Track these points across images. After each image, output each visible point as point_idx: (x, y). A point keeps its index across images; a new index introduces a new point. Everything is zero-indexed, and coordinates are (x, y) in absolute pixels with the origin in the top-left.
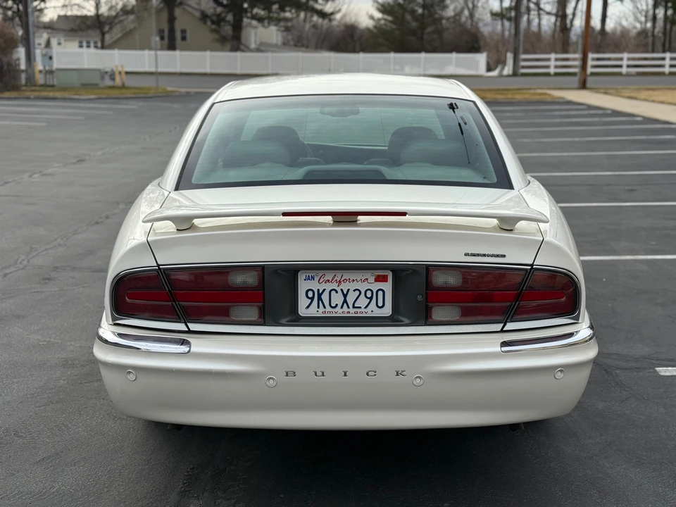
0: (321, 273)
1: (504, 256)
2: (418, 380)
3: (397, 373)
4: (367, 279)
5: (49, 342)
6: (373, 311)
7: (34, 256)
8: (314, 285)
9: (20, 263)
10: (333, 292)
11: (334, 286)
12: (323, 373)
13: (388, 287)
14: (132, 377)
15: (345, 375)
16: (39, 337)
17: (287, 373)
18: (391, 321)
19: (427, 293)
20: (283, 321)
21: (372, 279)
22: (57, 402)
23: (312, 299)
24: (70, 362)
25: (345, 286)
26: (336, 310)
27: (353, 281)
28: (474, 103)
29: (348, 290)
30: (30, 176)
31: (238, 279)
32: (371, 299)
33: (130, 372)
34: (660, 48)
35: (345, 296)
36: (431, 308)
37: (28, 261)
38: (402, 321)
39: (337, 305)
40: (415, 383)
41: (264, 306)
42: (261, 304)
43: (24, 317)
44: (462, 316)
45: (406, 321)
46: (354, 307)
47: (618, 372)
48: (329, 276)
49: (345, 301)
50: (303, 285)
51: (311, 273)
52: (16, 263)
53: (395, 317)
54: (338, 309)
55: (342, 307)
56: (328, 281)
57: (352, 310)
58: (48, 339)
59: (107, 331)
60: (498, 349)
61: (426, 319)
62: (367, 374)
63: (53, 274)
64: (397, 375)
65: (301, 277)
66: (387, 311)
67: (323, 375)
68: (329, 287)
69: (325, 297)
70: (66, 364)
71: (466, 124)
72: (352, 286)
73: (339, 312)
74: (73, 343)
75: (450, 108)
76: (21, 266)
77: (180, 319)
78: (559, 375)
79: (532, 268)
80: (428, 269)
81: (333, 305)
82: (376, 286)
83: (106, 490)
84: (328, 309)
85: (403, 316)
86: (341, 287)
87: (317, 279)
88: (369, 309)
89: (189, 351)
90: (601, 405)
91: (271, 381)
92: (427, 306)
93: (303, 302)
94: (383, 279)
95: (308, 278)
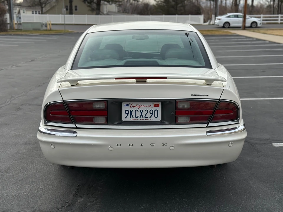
0: (131, 103)
1: (208, 96)
2: (172, 147)
3: (163, 144)
4: (151, 106)
5: (19, 134)
6: (153, 119)
7: (13, 100)
8: (129, 108)
9: (7, 102)
10: (136, 111)
11: (137, 108)
12: (132, 145)
13: (159, 109)
14: (53, 147)
15: (142, 145)
16: (15, 133)
17: (117, 145)
18: (161, 123)
19: (175, 111)
20: (116, 123)
21: (153, 106)
22: (23, 159)
23: (128, 114)
24: (28, 143)
25: (141, 109)
26: (138, 118)
27: (145, 106)
28: (196, 33)
29: (143, 110)
30: (12, 67)
31: (97, 106)
32: (152, 114)
33: (52, 145)
34: (276, 12)
35: (141, 113)
36: (177, 117)
37: (11, 102)
38: (165, 123)
39: (138, 116)
40: (170, 148)
41: (107, 117)
42: (106, 116)
43: (9, 124)
44: (190, 121)
45: (167, 123)
46: (145, 117)
47: (256, 145)
48: (135, 104)
49: (142, 115)
50: (124, 108)
51: (127, 103)
52: (5, 102)
53: (163, 121)
55: (140, 117)
56: (135, 106)
57: (144, 119)
58: (19, 133)
59: (42, 128)
60: (205, 134)
61: (176, 122)
62: (151, 145)
63: (21, 107)
64: (163, 145)
65: (123, 105)
66: (159, 119)
67: (132, 146)
68: (135, 109)
69: (133, 113)
70: (26, 143)
71: (192, 41)
72: (144, 109)
73: (139, 119)
74: (29, 135)
75: (186, 35)
76: (8, 104)
77: (73, 123)
78: (231, 145)
79: (219, 100)
80: (176, 101)
81: (137, 117)
82: (154, 109)
83: (43, 194)
84: (135, 118)
85: (166, 121)
86: (140, 109)
87: (130, 106)
88: (151, 118)
89: (77, 136)
90: (249, 159)
91: (111, 148)
92: (175, 117)
93: (124, 115)
95: (126, 105)
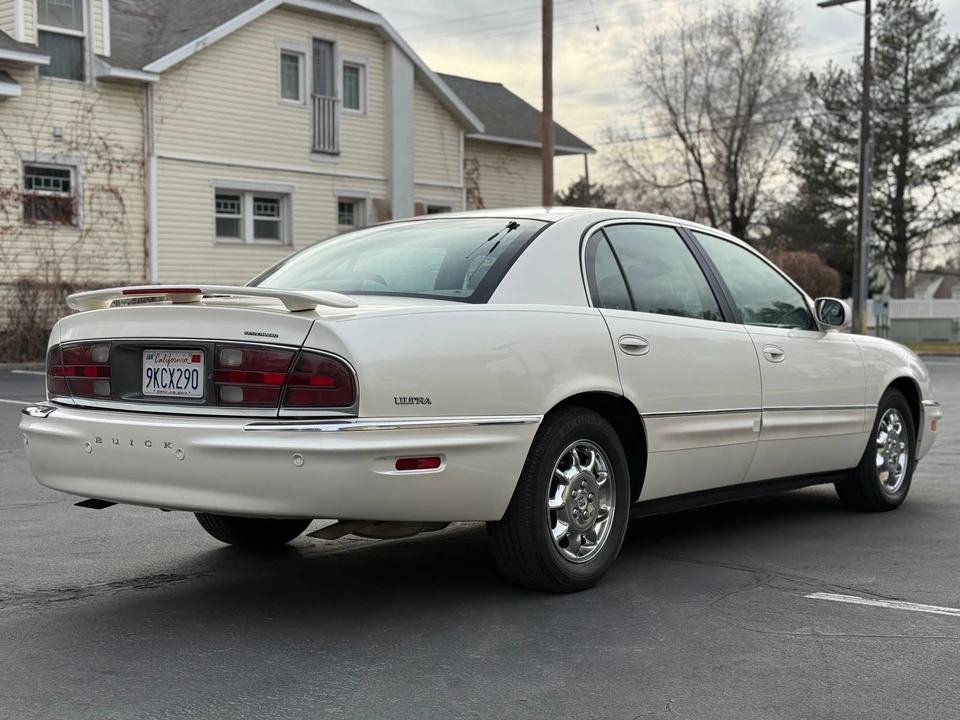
0: (157, 351)
1: (277, 336)
6: (190, 392)
8: (152, 365)
10: (164, 372)
11: (165, 365)
13: (200, 367)
18: (204, 401)
20: (135, 398)
21: (190, 360)
23: (150, 377)
26: (165, 389)
29: (174, 370)
32: (188, 379)
35: (172, 375)
39: (166, 385)
46: (177, 387)
48: (162, 354)
49: (172, 381)
50: (146, 364)
51: (151, 351)
54: (167, 389)
55: (169, 387)
57: (177, 391)
65: (146, 354)
66: (199, 392)
68: (161, 366)
69: (159, 376)
72: (176, 366)
73: (169, 391)
79: (301, 350)
81: (164, 385)
82: (192, 366)
84: (161, 389)
86: (169, 367)
88: (187, 391)
93: (146, 380)
94: (196, 359)
